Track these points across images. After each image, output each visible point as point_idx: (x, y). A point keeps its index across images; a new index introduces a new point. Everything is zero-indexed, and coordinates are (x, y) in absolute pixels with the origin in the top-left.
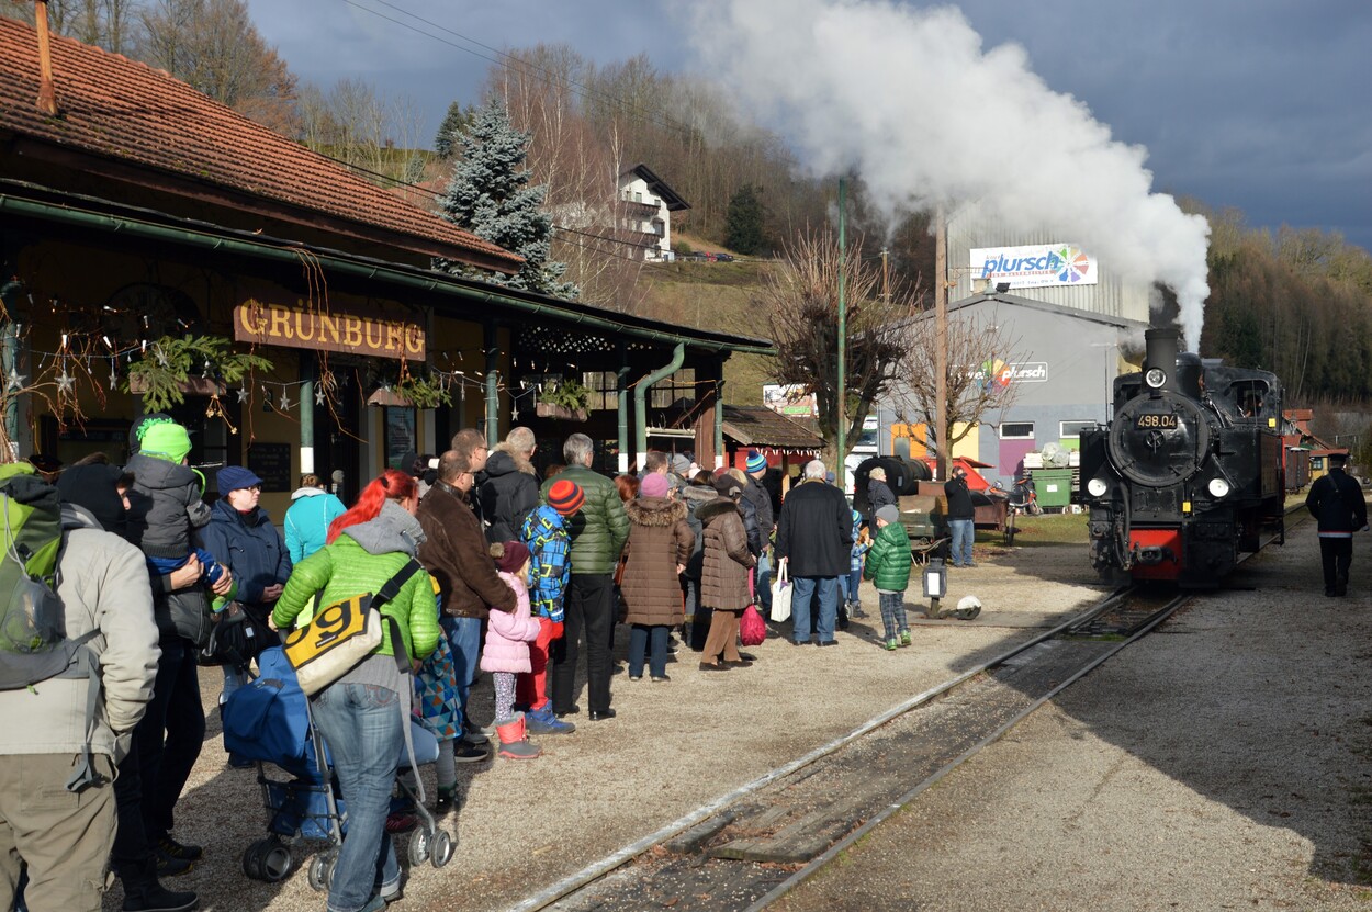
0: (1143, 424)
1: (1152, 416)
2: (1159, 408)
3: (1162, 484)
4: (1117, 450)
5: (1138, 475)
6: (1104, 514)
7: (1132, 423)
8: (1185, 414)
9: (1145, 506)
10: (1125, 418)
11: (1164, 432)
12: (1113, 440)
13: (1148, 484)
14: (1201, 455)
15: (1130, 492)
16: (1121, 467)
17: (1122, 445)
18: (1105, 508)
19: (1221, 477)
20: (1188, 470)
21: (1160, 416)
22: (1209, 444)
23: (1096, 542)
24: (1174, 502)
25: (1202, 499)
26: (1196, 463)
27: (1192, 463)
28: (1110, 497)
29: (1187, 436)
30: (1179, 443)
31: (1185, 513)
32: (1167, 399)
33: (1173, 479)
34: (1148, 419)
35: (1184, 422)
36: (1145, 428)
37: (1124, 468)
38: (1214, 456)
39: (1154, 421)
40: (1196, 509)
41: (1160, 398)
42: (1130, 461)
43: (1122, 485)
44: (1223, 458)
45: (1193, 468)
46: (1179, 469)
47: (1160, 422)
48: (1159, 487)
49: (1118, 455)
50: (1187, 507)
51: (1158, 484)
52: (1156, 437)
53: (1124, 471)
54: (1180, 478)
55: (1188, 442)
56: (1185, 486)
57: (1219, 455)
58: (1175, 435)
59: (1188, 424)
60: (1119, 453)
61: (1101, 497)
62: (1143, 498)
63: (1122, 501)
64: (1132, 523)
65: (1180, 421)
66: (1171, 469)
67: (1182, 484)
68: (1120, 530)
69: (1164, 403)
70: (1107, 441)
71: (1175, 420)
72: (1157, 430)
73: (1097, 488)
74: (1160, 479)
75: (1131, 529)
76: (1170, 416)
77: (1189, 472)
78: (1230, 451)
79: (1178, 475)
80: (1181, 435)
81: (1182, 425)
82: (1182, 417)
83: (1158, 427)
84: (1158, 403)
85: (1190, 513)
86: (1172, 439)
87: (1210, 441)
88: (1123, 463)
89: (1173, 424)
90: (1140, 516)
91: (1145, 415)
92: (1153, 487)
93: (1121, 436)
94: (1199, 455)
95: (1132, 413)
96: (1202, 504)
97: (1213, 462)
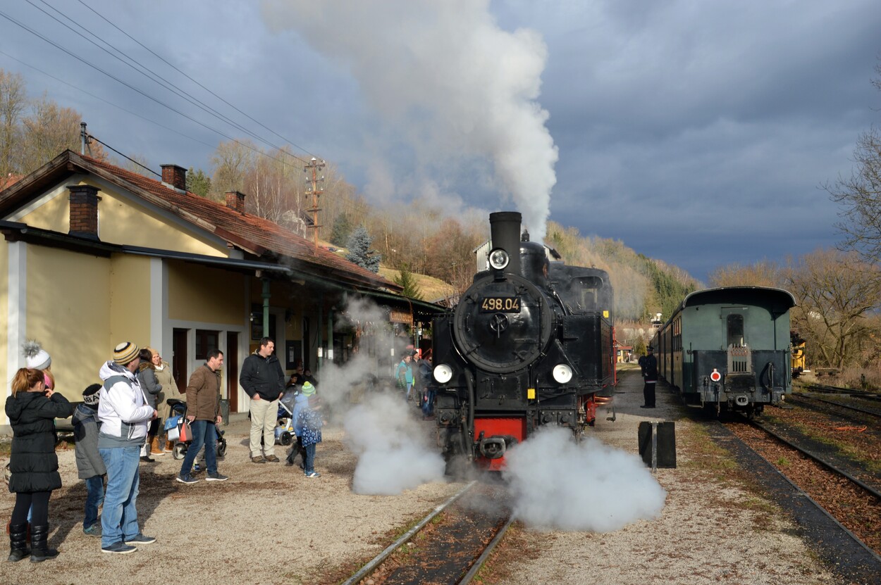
0: (487, 307)
1: (496, 298)
2: (502, 291)
3: (506, 370)
4: (462, 335)
5: (483, 361)
6: (451, 402)
7: (477, 307)
8: (529, 297)
9: (489, 394)
10: (470, 301)
11: (508, 316)
12: (458, 323)
13: (493, 370)
14: (545, 340)
15: (475, 378)
16: (465, 352)
17: (466, 330)
18: (452, 395)
19: (564, 362)
20: (533, 355)
21: (504, 299)
22: (553, 328)
23: (444, 430)
24: (519, 389)
25: (546, 385)
26: (539, 348)
27: (535, 348)
28: (456, 384)
29: (530, 320)
30: (523, 328)
31: (530, 400)
32: (510, 282)
33: (517, 365)
34: (492, 302)
35: (528, 306)
36: (489, 311)
37: (469, 353)
38: (557, 341)
39: (497, 304)
40: (540, 396)
41: (503, 280)
42: (475, 346)
43: (467, 371)
44: (566, 344)
45: (537, 354)
46: (523, 354)
47: (504, 304)
48: (504, 374)
49: (463, 341)
50: (531, 394)
51: (502, 370)
52: (500, 321)
53: (469, 356)
54: (525, 364)
55: (531, 326)
56: (530, 372)
57: (562, 340)
58: (519, 319)
59: (531, 307)
60: (463, 339)
61: (447, 383)
62: (488, 385)
63: (467, 388)
64: (477, 412)
65: (523, 304)
66: (515, 354)
67: (526, 370)
68: (464, 420)
69: (508, 285)
70: (452, 325)
71: (519, 303)
72: (501, 314)
73: (443, 374)
74: (505, 365)
75: (475, 418)
76: (513, 299)
77: (534, 357)
78: (573, 337)
79: (522, 361)
80: (525, 320)
81: (526, 309)
82: (526, 300)
83: (501, 310)
84: (502, 285)
85: (535, 400)
86: (516, 323)
87: (553, 325)
88: (468, 348)
89: (517, 307)
90: (487, 403)
91: (489, 298)
92: (499, 374)
93: (466, 320)
94: (543, 340)
95: (476, 296)
96: (547, 391)
97: (556, 347)
